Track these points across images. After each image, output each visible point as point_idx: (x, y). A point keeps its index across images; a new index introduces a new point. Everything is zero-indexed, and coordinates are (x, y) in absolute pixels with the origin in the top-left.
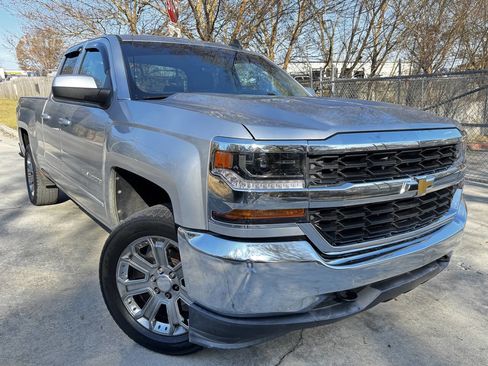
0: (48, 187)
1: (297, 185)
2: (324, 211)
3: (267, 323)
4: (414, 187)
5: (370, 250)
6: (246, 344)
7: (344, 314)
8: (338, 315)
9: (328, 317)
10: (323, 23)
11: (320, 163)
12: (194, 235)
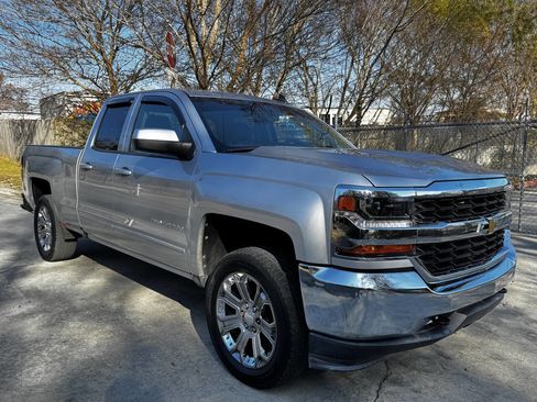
0: (67, 241)
1: (403, 225)
2: (424, 247)
3: (384, 344)
4: (487, 227)
5: (454, 281)
6: (361, 367)
7: (441, 335)
8: (437, 336)
9: (430, 339)
10: (307, 68)
11: (420, 206)
12: (317, 270)
